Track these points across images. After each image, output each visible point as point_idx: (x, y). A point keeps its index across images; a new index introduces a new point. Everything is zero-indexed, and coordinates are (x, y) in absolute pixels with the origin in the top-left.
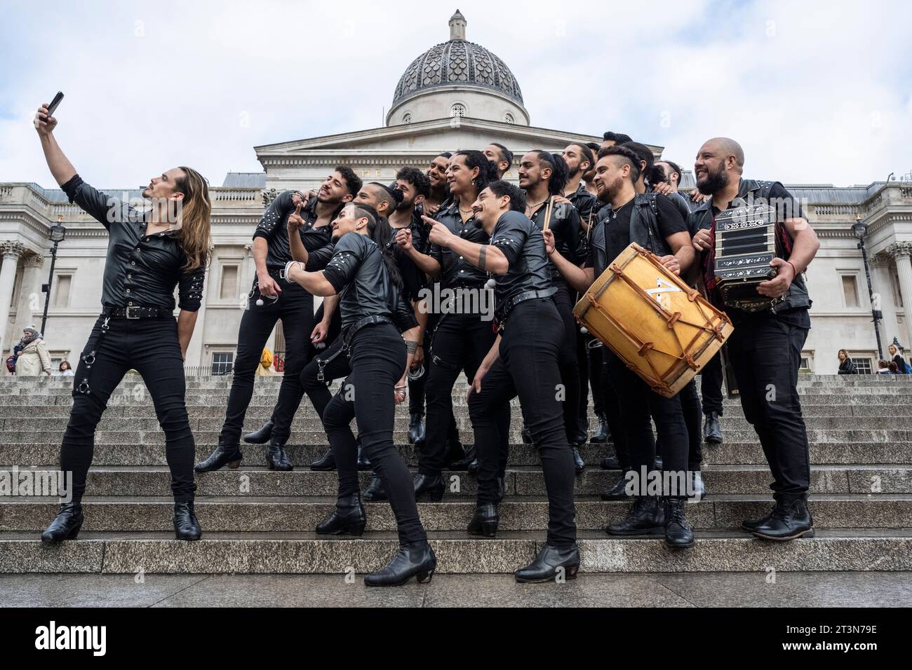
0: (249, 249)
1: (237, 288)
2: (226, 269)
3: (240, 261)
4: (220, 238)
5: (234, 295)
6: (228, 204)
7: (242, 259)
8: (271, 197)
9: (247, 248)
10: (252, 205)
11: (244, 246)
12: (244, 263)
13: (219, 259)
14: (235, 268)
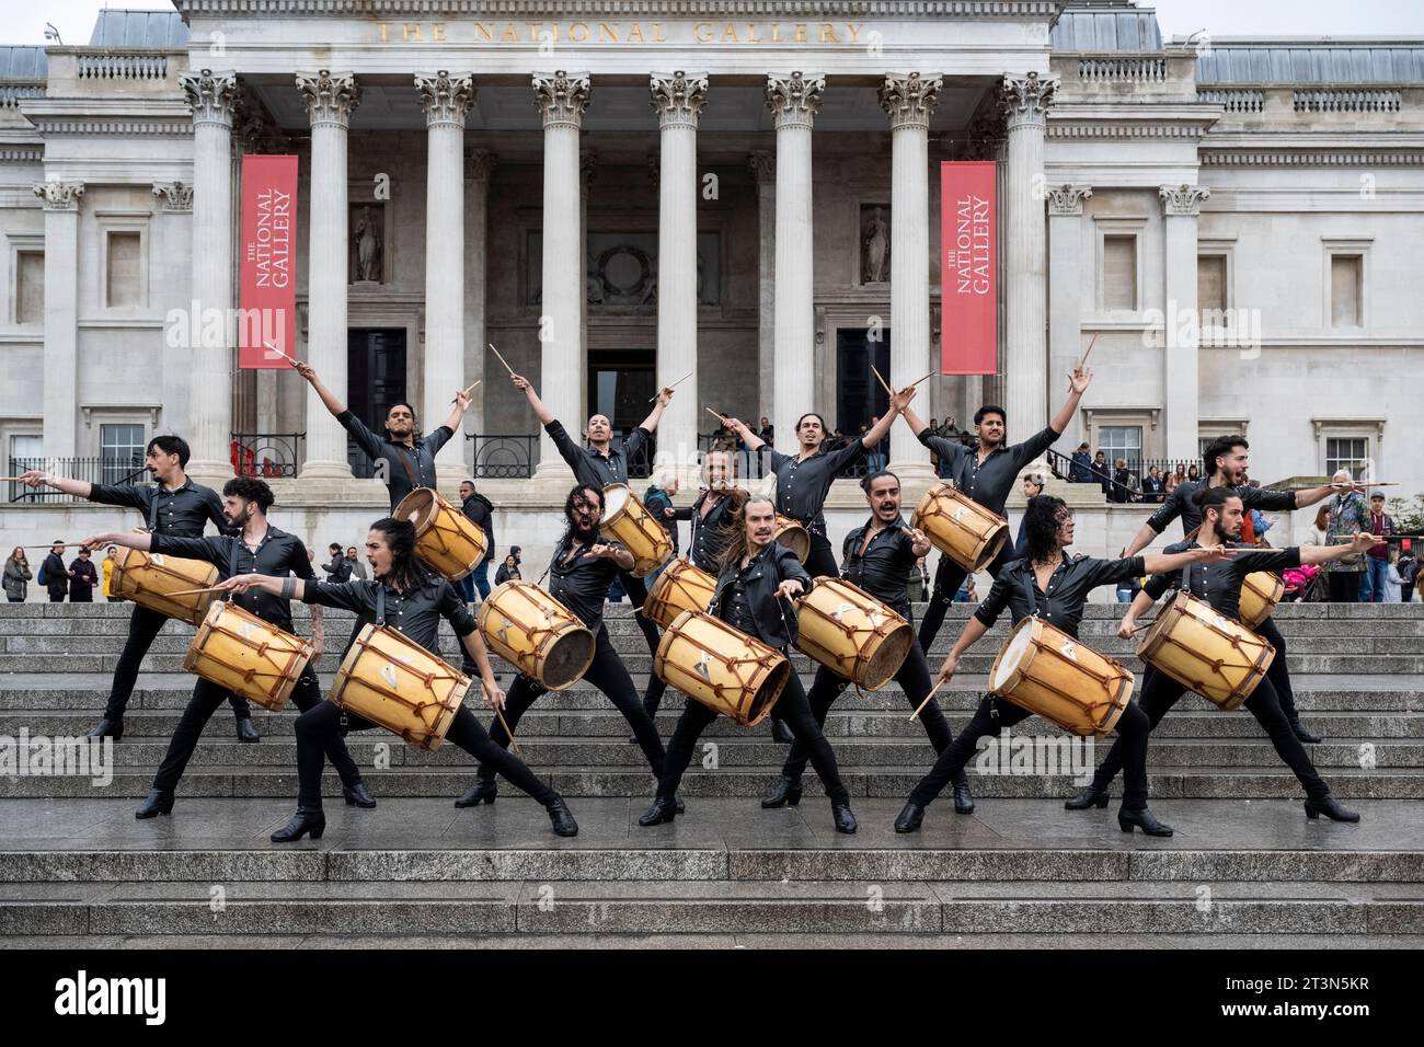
0: (163, 195)
1: (143, 283)
2: (114, 238)
3: (145, 221)
4: (94, 167)
5: (137, 296)
6: (107, 89)
7: (150, 216)
8: (203, 88)
9: (159, 192)
10: (160, 92)
11: (150, 187)
12: (155, 225)
13: (98, 216)
14: (135, 237)
